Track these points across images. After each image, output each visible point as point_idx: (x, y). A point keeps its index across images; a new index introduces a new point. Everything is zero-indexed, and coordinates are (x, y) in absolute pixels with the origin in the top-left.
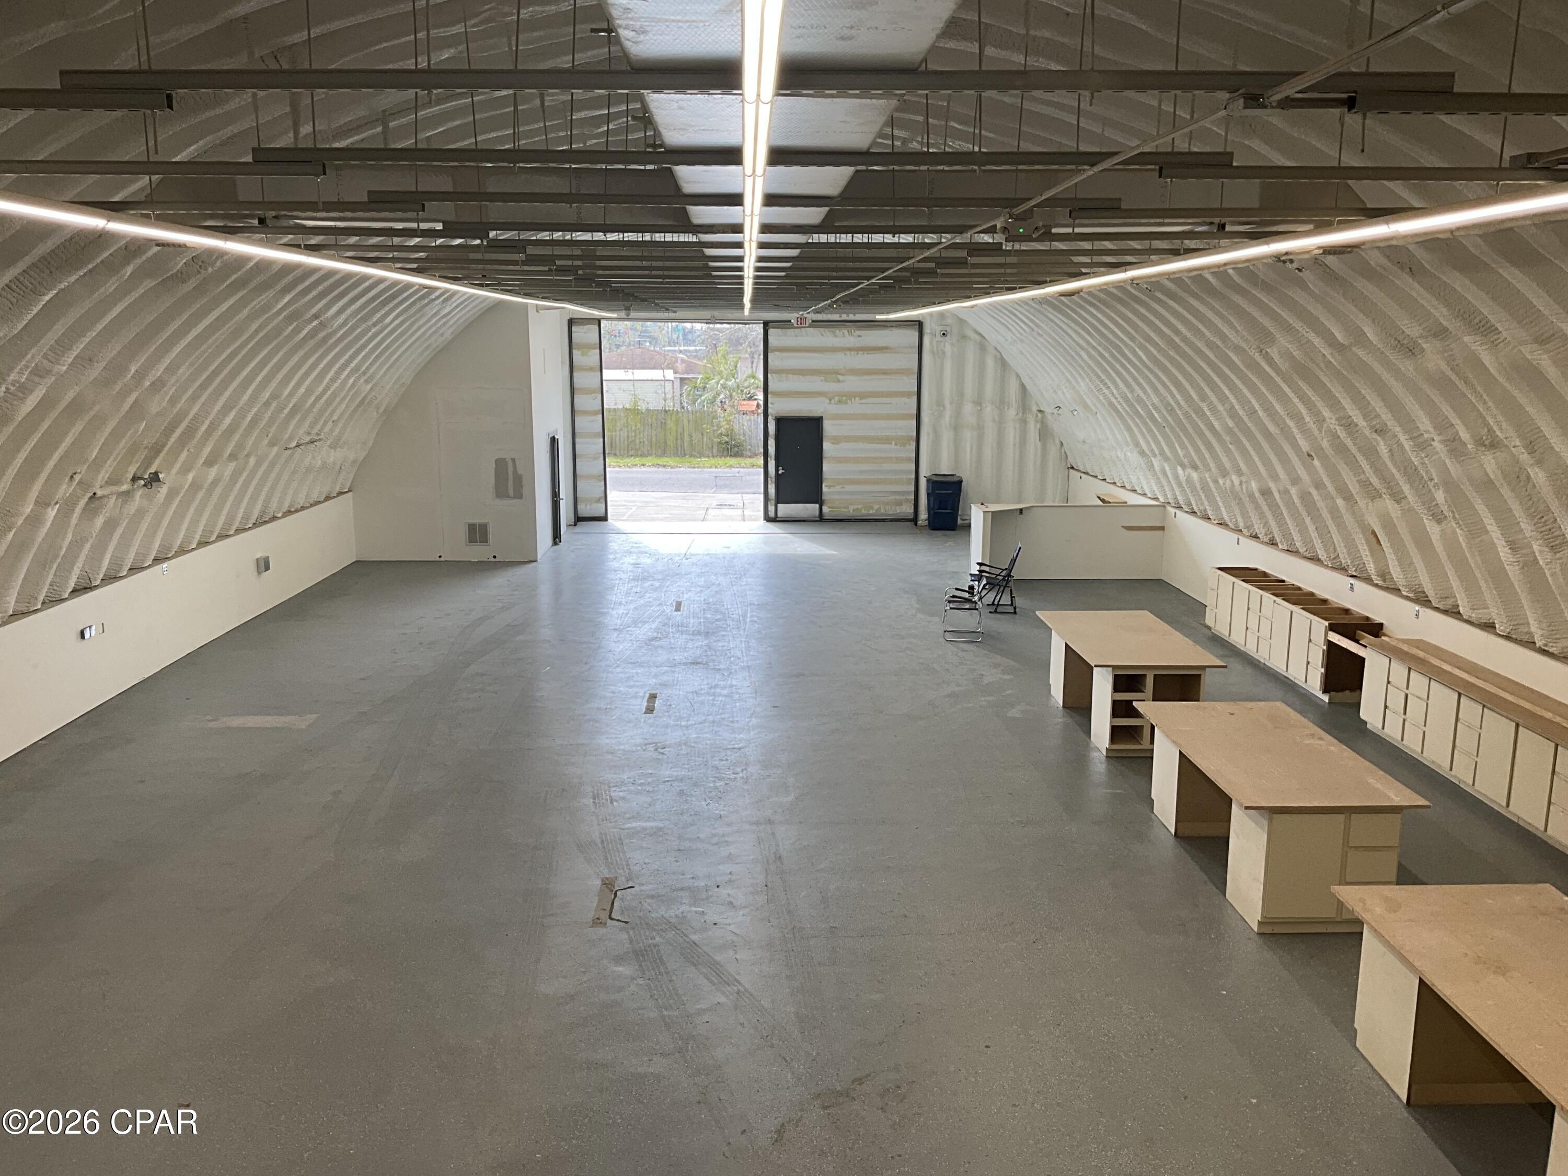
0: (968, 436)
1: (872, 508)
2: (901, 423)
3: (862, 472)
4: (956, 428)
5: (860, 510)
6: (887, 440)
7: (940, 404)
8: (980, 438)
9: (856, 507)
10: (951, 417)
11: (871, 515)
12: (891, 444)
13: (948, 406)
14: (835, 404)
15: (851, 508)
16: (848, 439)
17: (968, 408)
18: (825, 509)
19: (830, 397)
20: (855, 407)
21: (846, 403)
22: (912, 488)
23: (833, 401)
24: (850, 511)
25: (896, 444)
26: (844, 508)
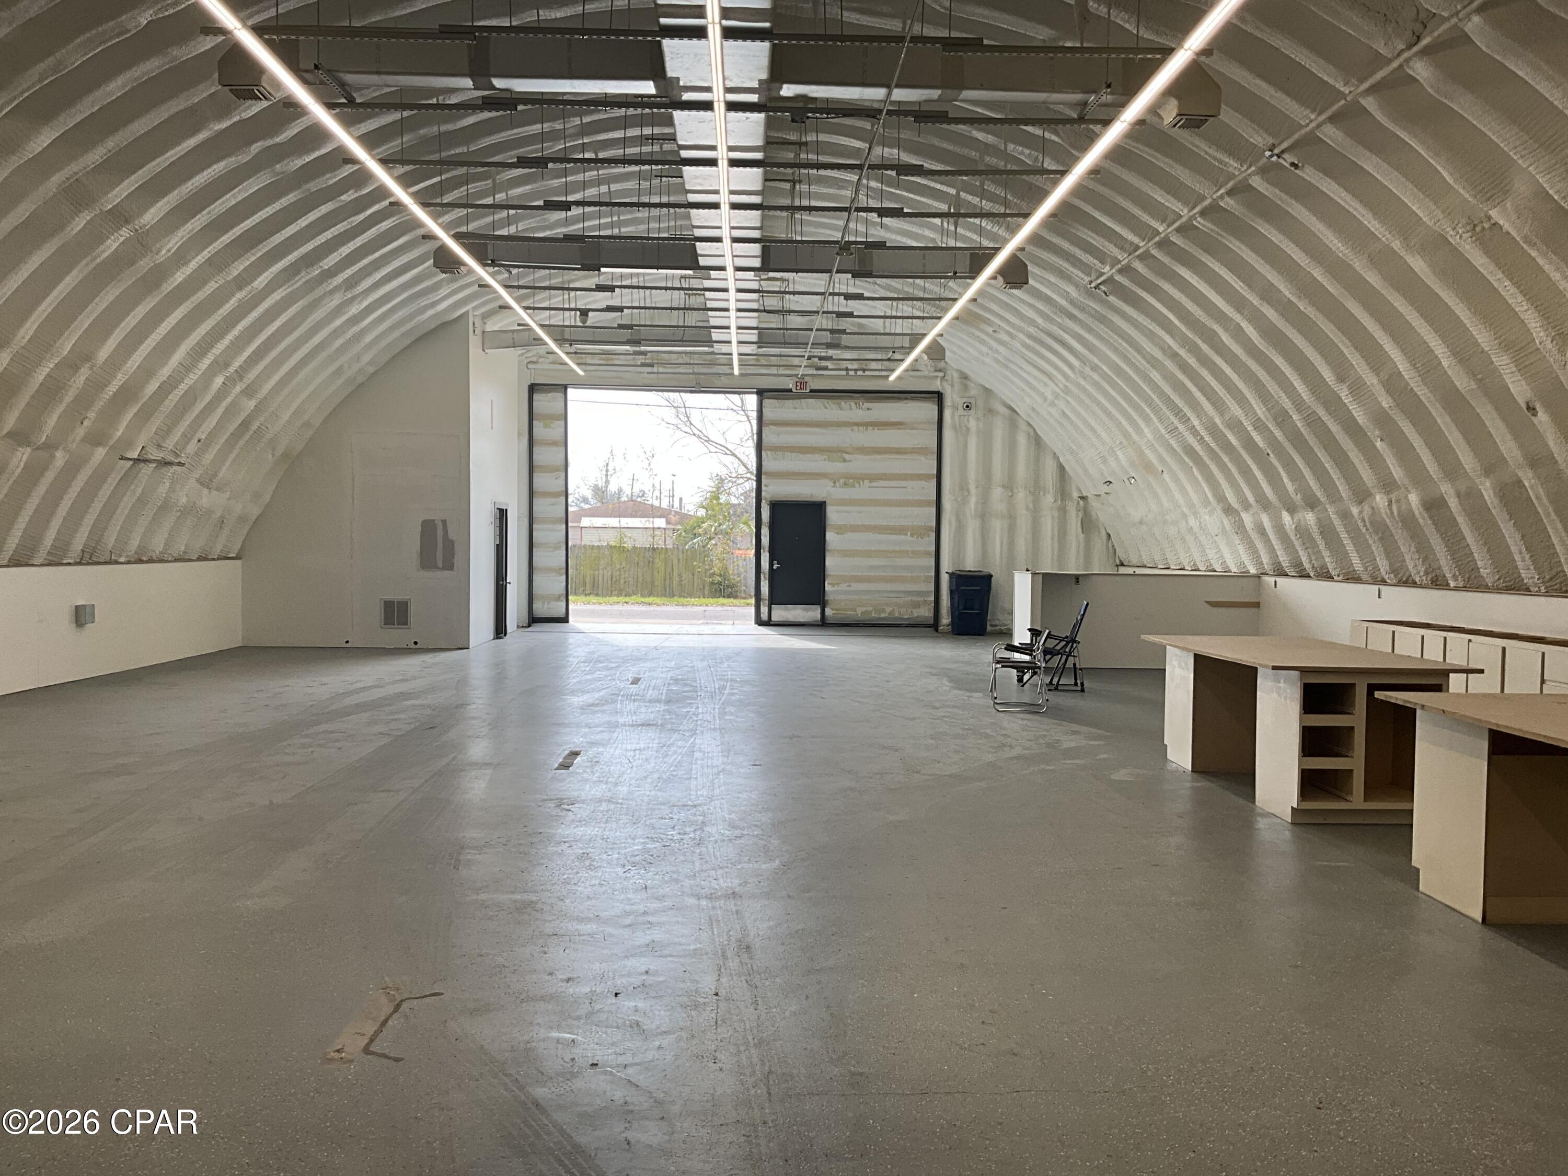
0: (998, 527)
1: (884, 611)
2: (917, 511)
3: (872, 568)
4: (984, 516)
5: (871, 612)
6: (901, 530)
7: (963, 487)
8: (1012, 529)
9: (864, 609)
10: (977, 503)
11: (884, 619)
12: (906, 534)
13: (973, 490)
14: (840, 487)
15: (859, 611)
16: (855, 529)
17: (997, 493)
18: (828, 611)
19: (834, 479)
20: (862, 491)
21: (854, 486)
22: (932, 587)
23: (837, 484)
24: (859, 613)
25: (912, 535)
26: (852, 610)
